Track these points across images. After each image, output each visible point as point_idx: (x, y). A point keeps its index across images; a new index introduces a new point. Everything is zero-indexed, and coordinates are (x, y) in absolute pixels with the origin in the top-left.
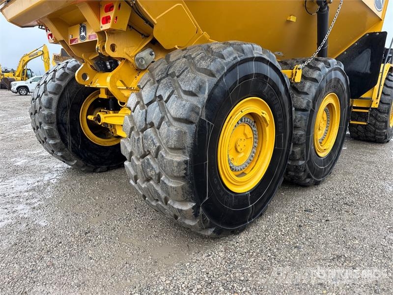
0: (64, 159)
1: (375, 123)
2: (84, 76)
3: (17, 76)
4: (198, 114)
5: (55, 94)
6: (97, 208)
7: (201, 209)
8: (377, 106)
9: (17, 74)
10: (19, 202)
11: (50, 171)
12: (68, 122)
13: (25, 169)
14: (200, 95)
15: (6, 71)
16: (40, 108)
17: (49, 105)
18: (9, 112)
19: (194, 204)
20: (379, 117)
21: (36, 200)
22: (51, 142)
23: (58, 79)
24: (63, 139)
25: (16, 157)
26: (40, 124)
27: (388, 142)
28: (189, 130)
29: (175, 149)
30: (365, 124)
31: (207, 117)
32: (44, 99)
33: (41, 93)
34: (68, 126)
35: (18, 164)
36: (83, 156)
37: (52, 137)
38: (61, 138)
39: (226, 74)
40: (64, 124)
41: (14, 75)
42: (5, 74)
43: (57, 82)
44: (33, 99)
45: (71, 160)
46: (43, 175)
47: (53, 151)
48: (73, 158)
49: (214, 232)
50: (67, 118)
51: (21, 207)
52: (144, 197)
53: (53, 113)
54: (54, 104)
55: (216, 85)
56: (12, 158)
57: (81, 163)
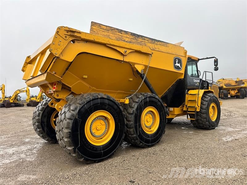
0: (43, 137)
1: (201, 119)
2: (52, 104)
3: (38, 99)
4: (74, 117)
5: (41, 111)
6: (51, 155)
7: (77, 150)
8: (199, 110)
9: (38, 98)
10: (22, 154)
11: (38, 143)
12: (46, 122)
13: (28, 143)
14: (76, 111)
15: (33, 97)
16: (36, 116)
17: (39, 116)
18: (29, 119)
19: (73, 147)
20: (202, 116)
21: (29, 153)
22: (38, 130)
23: (43, 105)
24: (43, 129)
25: (26, 138)
26: (35, 123)
27: (214, 129)
28: (71, 122)
29: (67, 128)
30: (194, 119)
31: (78, 118)
32: (37, 113)
33: (37, 110)
34: (45, 123)
35: (26, 141)
36: (51, 136)
37: (39, 128)
38: (42, 128)
39: (86, 104)
40: (44, 123)
41: (36, 99)
42: (32, 98)
43: (43, 106)
44: (34, 113)
45: (46, 138)
46: (34, 145)
47: (39, 134)
48: (46, 136)
49: (84, 159)
50: (45, 120)
51: (22, 155)
52: (70, 154)
53: (40, 118)
54: (41, 115)
55: (82, 107)
56: (24, 138)
57: (50, 139)
